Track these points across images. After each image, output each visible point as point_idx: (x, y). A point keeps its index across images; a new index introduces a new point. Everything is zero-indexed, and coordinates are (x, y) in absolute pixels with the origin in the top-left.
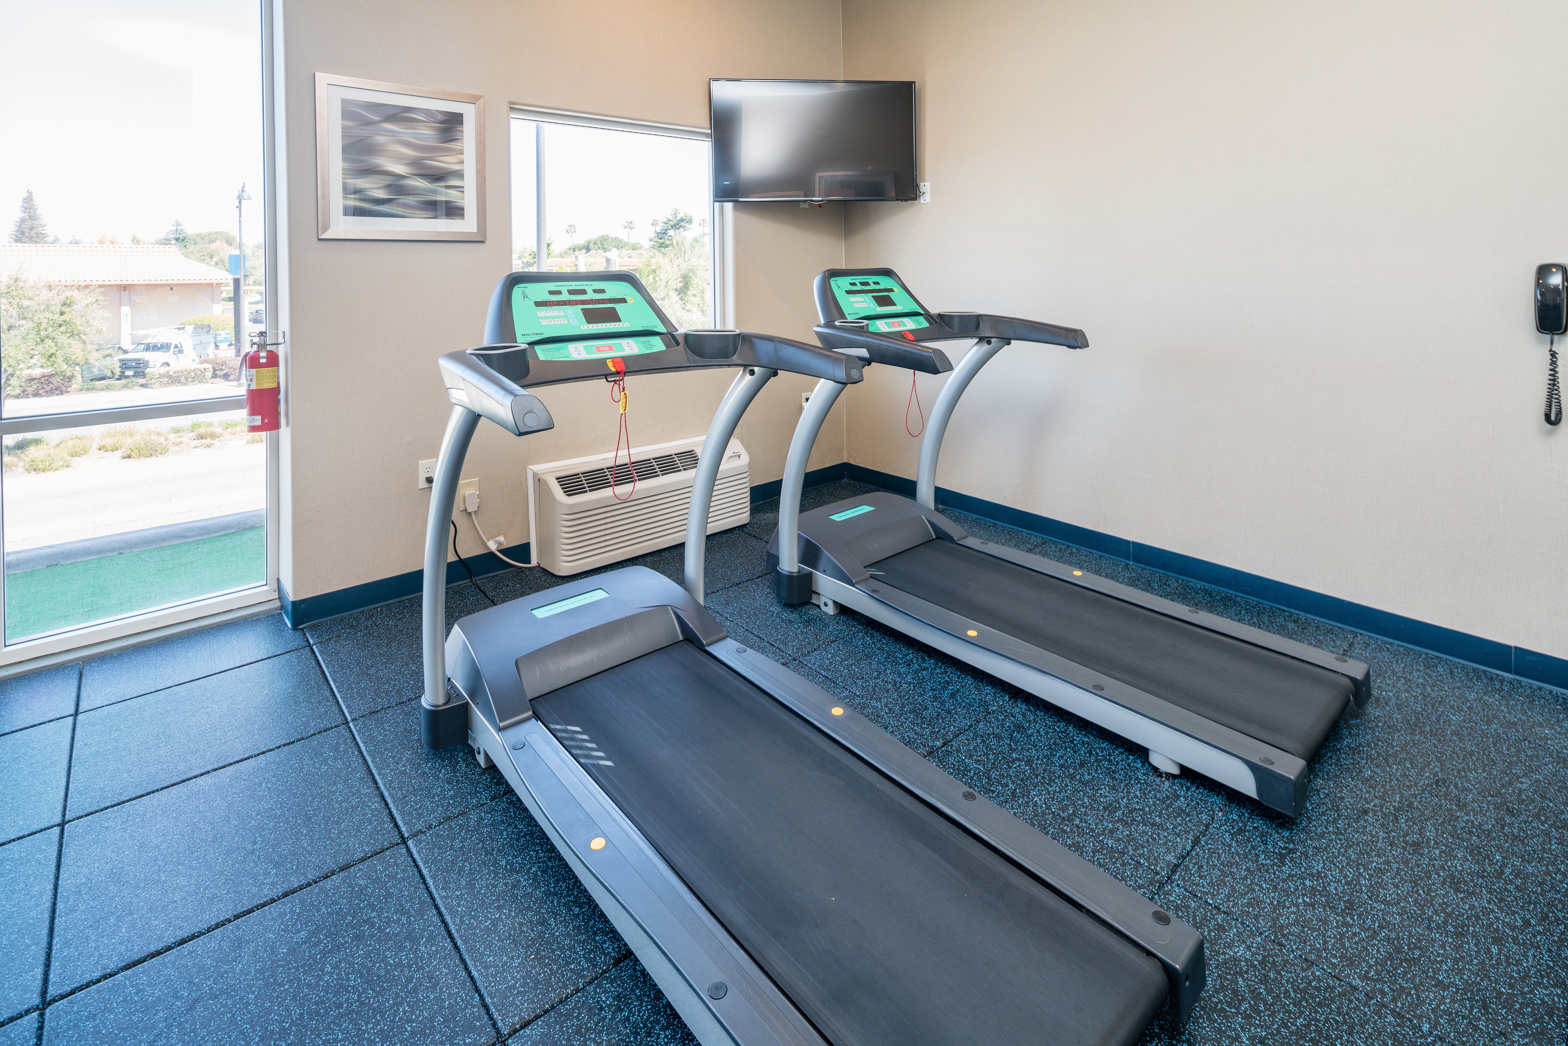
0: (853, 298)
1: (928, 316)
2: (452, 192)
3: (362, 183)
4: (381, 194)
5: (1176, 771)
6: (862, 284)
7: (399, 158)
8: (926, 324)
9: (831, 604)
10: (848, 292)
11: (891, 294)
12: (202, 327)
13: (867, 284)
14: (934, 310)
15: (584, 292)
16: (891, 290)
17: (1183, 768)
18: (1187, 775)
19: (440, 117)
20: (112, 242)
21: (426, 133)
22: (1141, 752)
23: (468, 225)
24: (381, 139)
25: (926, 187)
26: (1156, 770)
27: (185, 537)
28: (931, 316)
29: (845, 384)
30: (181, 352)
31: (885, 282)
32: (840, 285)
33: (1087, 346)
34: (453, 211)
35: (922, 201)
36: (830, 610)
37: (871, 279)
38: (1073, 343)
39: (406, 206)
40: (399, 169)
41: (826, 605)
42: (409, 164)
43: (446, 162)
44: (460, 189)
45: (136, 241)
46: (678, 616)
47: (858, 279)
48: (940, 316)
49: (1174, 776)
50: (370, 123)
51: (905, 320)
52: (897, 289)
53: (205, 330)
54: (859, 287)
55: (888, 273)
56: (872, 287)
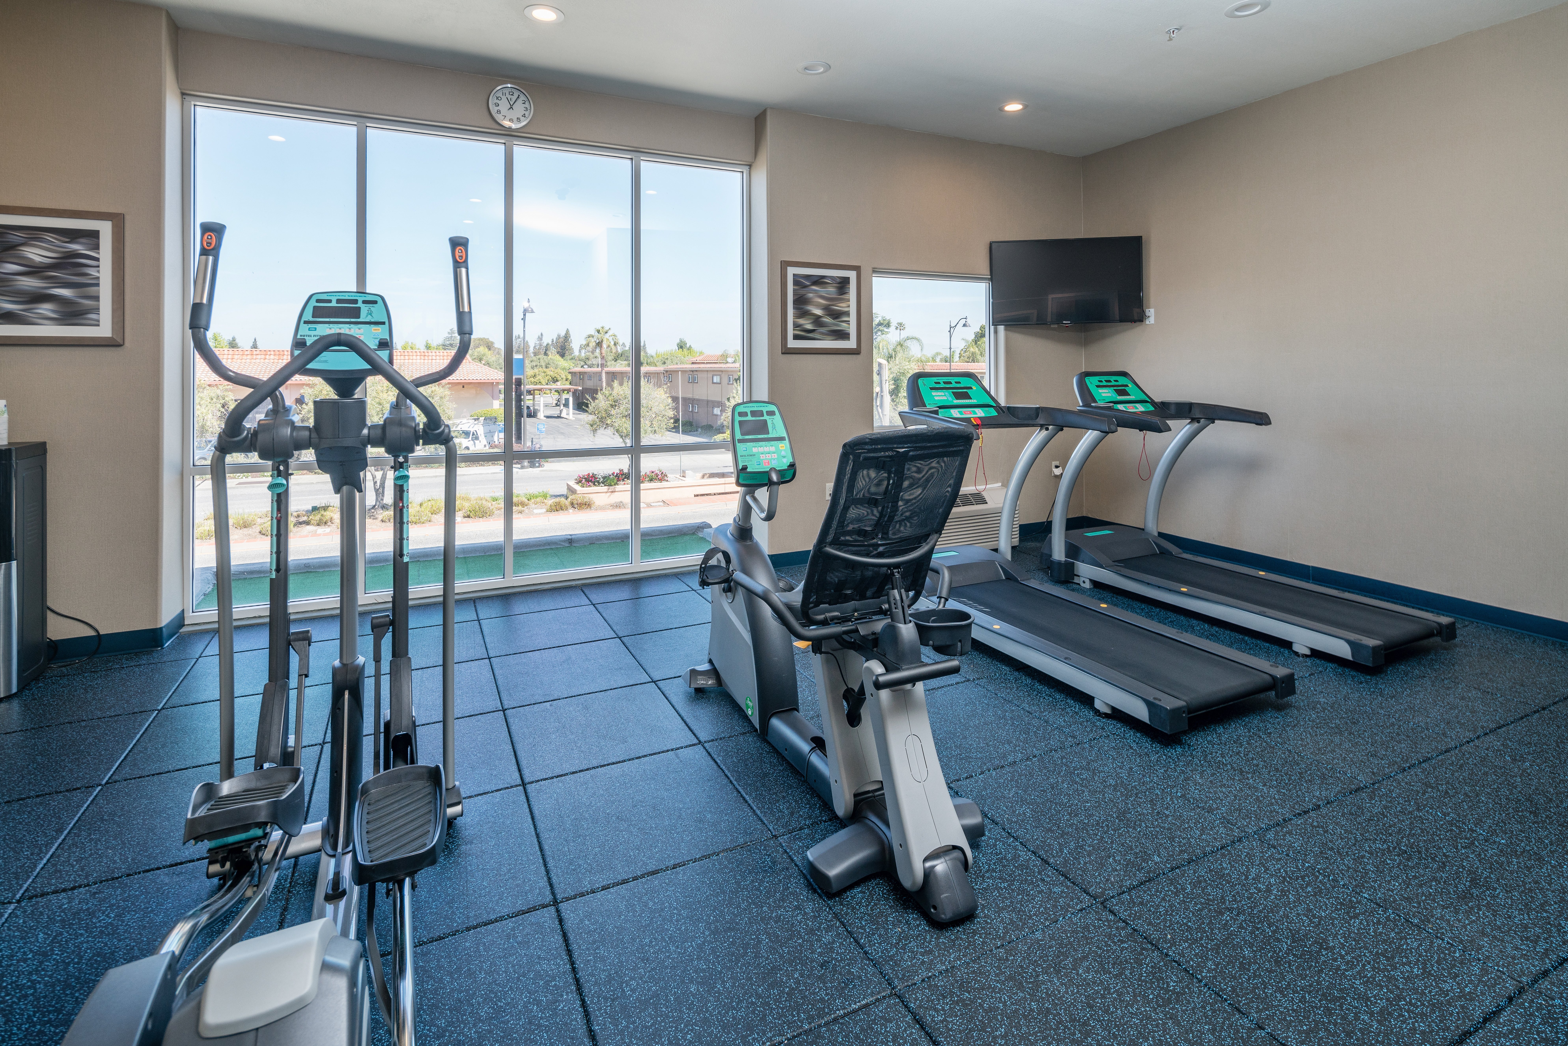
0: (1101, 390)
1: (1153, 403)
2: (844, 324)
3: (801, 321)
4: (809, 327)
5: (1308, 652)
6: (1106, 381)
7: (818, 306)
8: (1152, 409)
9: (1087, 581)
10: (1098, 386)
11: (1127, 388)
12: (491, 419)
13: (1110, 381)
14: (1157, 399)
15: (950, 383)
16: (1127, 386)
17: (1312, 650)
18: (1316, 654)
19: (838, 280)
20: (412, 348)
21: (831, 290)
22: (1287, 645)
23: (851, 344)
24: (811, 295)
25: (1151, 312)
26: (1296, 654)
27: (652, 535)
28: (1156, 403)
29: (1107, 433)
30: (477, 438)
31: (1122, 380)
32: (1092, 382)
33: (1270, 423)
34: (843, 335)
35: (1147, 322)
36: (1087, 585)
37: (1113, 378)
38: (1259, 422)
39: (823, 334)
40: (818, 312)
41: (1084, 582)
42: (823, 309)
43: (841, 307)
44: (848, 322)
45: (428, 347)
46: (1001, 567)
47: (1104, 378)
48: (1163, 403)
49: (1307, 656)
50: (806, 286)
51: (1137, 405)
52: (1131, 385)
53: (493, 420)
54: (1105, 383)
55: (1124, 374)
56: (1113, 383)
